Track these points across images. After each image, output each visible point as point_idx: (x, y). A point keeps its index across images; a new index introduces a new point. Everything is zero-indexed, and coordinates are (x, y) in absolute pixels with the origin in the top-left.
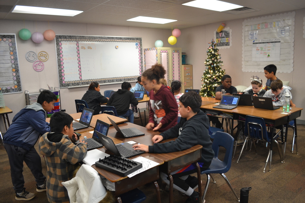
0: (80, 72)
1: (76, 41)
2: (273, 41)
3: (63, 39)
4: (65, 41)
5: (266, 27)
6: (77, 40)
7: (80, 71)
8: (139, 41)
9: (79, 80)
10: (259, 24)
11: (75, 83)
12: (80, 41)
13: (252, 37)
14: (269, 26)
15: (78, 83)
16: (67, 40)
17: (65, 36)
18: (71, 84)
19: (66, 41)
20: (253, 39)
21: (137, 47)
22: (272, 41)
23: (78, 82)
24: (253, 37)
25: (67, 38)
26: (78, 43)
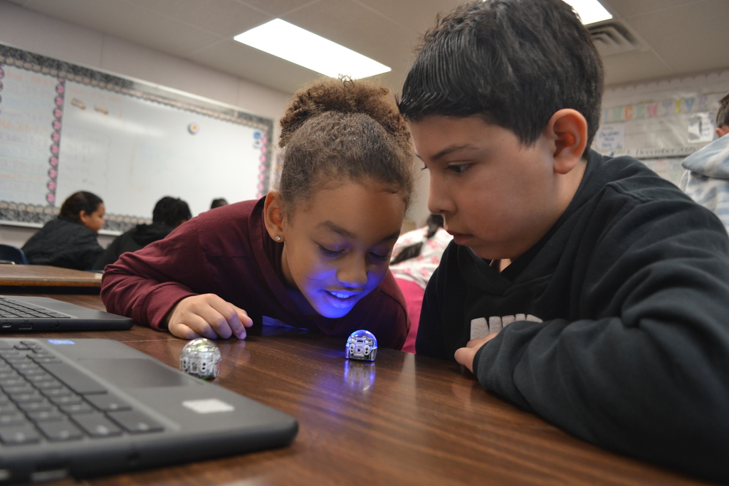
0: (54, 179)
1: (58, 76)
2: (675, 153)
3: (10, 60)
4: (18, 67)
5: (653, 112)
6: (62, 74)
7: (52, 175)
8: (266, 128)
9: (45, 203)
10: (629, 106)
11: (26, 213)
12: (70, 80)
13: (606, 142)
14: (661, 110)
15: (38, 214)
16: (27, 65)
17: (21, 51)
18: (12, 213)
19: (23, 67)
20: (608, 148)
21: (258, 143)
22: (670, 154)
23: (40, 210)
24: (610, 142)
25: (28, 60)
26: (62, 84)
